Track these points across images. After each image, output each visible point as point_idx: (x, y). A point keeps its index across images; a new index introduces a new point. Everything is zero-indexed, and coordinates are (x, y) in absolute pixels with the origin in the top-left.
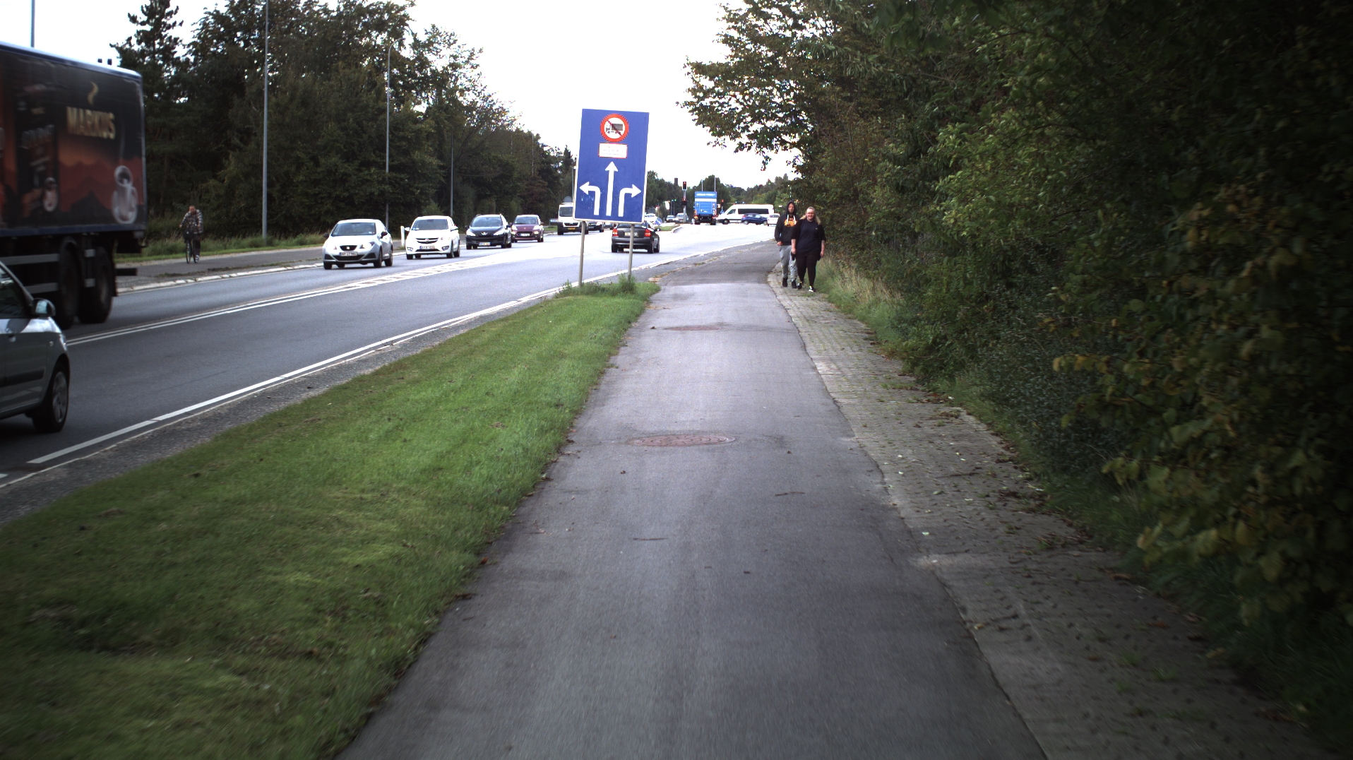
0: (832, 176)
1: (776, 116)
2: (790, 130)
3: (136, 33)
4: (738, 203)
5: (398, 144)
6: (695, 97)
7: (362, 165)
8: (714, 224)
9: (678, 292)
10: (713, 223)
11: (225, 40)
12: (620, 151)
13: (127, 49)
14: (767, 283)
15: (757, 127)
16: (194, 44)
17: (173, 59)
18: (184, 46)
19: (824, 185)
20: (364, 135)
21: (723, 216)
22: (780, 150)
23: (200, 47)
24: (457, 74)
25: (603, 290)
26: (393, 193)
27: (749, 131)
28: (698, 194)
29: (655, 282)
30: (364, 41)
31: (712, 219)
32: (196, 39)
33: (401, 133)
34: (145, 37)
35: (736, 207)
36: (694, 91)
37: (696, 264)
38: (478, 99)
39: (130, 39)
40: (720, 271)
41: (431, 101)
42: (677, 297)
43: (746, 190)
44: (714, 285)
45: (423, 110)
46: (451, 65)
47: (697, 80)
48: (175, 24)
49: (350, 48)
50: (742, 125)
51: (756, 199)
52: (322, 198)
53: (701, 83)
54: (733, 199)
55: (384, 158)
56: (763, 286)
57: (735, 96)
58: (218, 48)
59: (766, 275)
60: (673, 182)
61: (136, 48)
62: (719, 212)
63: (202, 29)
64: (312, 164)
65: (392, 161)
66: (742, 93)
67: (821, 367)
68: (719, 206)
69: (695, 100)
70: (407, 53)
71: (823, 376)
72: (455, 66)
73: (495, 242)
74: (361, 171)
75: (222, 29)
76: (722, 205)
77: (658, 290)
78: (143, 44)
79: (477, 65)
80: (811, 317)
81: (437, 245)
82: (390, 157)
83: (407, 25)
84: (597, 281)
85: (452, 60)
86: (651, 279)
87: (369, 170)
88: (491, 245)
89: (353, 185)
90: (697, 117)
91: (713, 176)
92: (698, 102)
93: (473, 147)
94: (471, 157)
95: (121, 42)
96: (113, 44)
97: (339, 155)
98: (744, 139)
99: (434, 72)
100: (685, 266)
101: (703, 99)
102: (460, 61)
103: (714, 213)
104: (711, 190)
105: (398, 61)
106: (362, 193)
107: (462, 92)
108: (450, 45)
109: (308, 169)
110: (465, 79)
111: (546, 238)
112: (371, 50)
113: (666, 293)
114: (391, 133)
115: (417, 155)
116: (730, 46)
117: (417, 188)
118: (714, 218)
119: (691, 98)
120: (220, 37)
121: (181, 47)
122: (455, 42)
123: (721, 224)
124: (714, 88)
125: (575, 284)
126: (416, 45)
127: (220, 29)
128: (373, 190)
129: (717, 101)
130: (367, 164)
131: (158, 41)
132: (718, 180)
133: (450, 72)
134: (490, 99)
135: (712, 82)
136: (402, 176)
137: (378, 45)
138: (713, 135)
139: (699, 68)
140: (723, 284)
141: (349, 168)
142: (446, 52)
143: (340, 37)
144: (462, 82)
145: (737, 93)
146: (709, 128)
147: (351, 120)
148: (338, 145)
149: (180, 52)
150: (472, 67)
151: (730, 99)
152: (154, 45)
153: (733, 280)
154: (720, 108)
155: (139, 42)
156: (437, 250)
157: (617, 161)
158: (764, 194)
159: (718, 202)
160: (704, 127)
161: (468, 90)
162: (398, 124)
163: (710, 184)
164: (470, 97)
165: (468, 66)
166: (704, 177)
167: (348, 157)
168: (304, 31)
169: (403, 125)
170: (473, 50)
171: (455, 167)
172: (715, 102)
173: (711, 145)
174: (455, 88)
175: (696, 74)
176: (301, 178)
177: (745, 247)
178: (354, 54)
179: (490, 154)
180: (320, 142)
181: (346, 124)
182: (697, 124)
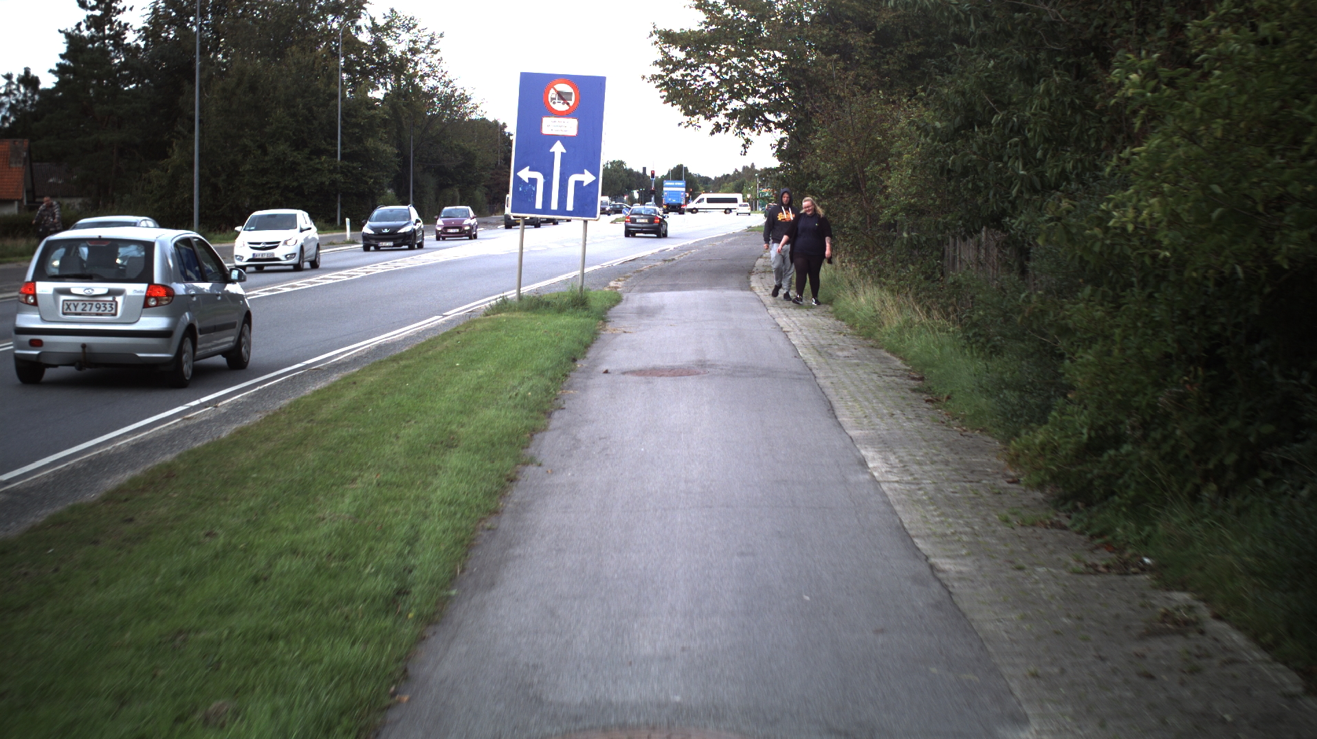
0: (827, 160)
1: (758, 92)
2: (775, 108)
3: (85, 18)
4: (706, 192)
5: (350, 131)
6: (664, 70)
7: (312, 153)
8: (683, 213)
9: (643, 304)
10: (681, 212)
11: (176, 25)
12: (569, 127)
13: (76, 34)
14: (751, 289)
15: (736, 104)
16: (144, 28)
17: (123, 44)
18: (134, 31)
19: (816, 172)
20: (314, 122)
21: (692, 205)
22: (763, 131)
23: (151, 32)
24: (416, 59)
25: (548, 304)
26: (345, 182)
27: (727, 110)
28: (667, 183)
29: (616, 288)
30: (318, 27)
31: (680, 209)
32: (147, 25)
33: (354, 120)
34: (94, 22)
35: (705, 196)
36: (661, 64)
37: (665, 261)
38: (439, 85)
39: (79, 25)
40: (693, 271)
41: (389, 86)
42: (643, 312)
43: (713, 179)
44: (688, 293)
45: (381, 97)
46: (410, 50)
47: (666, 50)
48: (124, 9)
49: (306, 33)
50: (719, 102)
51: (723, 188)
52: (270, 188)
53: (671, 54)
54: (701, 188)
55: (336, 145)
56: (747, 294)
57: (710, 68)
58: (169, 34)
59: (748, 278)
60: (641, 171)
61: (86, 33)
62: (687, 200)
63: (153, 13)
64: (259, 152)
65: (344, 149)
66: (718, 64)
67: (875, 462)
68: (688, 195)
69: (664, 74)
70: (365, 37)
71: (885, 487)
72: (414, 51)
73: (400, 241)
74: (311, 160)
75: (174, 14)
76: (690, 194)
77: (618, 300)
78: (93, 30)
79: (438, 50)
80: (822, 346)
81: (279, 252)
82: (342, 145)
83: (365, 9)
84: (537, 291)
85: (412, 45)
86: (612, 284)
87: (320, 159)
88: (394, 246)
89: (302, 174)
90: (666, 94)
91: (682, 165)
92: (667, 75)
93: (434, 135)
94: (431, 145)
95: (70, 27)
96: (62, 30)
97: (288, 143)
98: (721, 119)
99: (393, 58)
100: (652, 264)
101: (673, 71)
102: (419, 46)
103: (683, 202)
104: (680, 179)
105: (356, 46)
106: (312, 183)
107: (422, 78)
108: (409, 29)
109: (255, 157)
110: (425, 65)
111: (481, 232)
112: (329, 35)
113: (629, 305)
114: (343, 119)
115: (370, 143)
116: (705, 11)
117: (371, 178)
118: (682, 207)
119: (658, 70)
120: (172, 22)
121: (131, 31)
122: (415, 26)
123: (690, 213)
124: (686, 59)
125: (512, 294)
126: (375, 29)
127: (171, 13)
128: (324, 179)
129: (689, 74)
130: (318, 152)
131: (108, 26)
132: (686, 169)
133: (409, 57)
134: (451, 85)
135: (684, 53)
136: (355, 165)
137: (334, 30)
138: (686, 114)
139: (668, 37)
140: (699, 292)
141: (299, 156)
142: (405, 37)
143: (294, 21)
144: (422, 68)
145: (713, 66)
146: (679, 107)
147: (301, 106)
148: (287, 132)
149: (130, 38)
150: (433, 52)
151: (704, 72)
152: (103, 31)
153: (710, 286)
154: (692, 82)
155: (88, 28)
156: (278, 259)
157: (565, 140)
158: (731, 183)
159: (686, 191)
160: (673, 105)
161: (429, 76)
162: (350, 110)
163: (679, 173)
164: (430, 82)
165: (429, 51)
166: (672, 166)
167: (298, 145)
168: (258, 15)
169: (356, 111)
170: (433, 34)
171: (415, 155)
172: (687, 75)
173: (683, 125)
174: (415, 75)
175: (665, 43)
176: (248, 167)
177: (717, 239)
178: (309, 39)
179: (451, 142)
180: (268, 129)
181: (295, 109)
182: (665, 102)
